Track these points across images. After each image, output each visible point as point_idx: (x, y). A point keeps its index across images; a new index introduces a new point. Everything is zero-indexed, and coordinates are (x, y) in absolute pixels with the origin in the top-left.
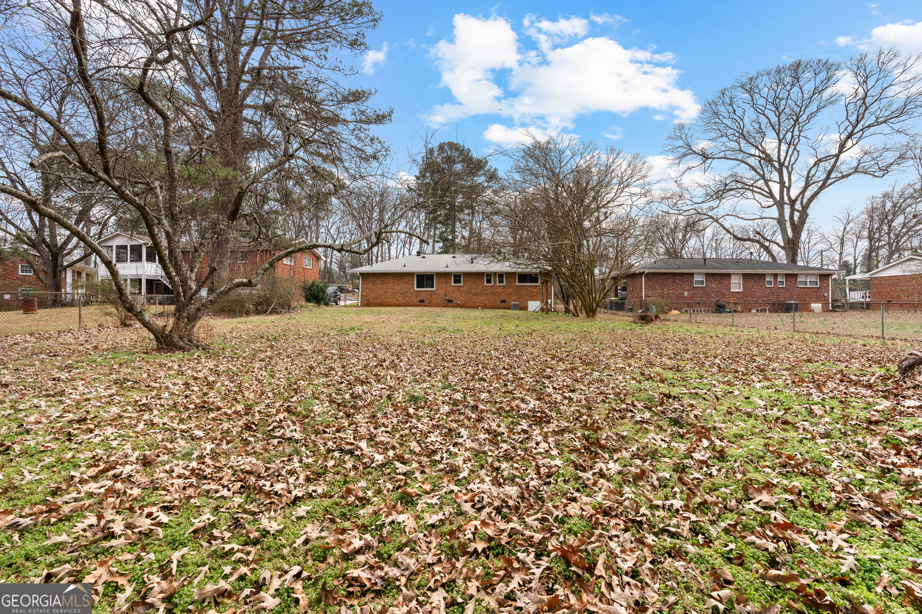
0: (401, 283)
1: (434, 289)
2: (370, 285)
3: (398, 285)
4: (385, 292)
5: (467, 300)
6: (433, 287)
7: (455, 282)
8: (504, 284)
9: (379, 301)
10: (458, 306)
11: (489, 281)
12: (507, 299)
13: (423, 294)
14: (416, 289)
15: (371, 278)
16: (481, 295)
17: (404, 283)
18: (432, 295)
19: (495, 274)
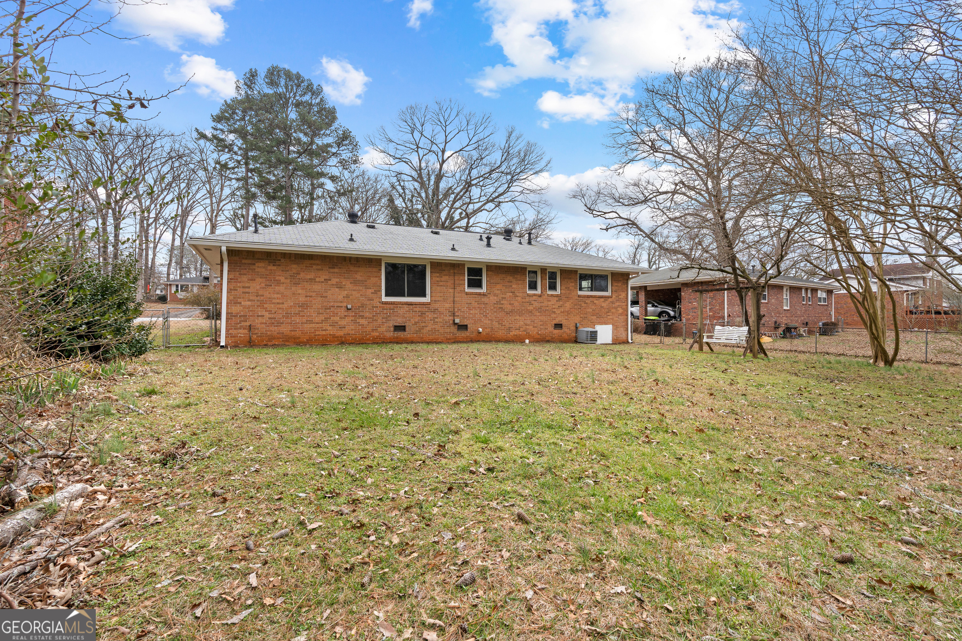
0: (347, 284)
1: (427, 299)
2: (256, 285)
3: (340, 287)
4: (304, 306)
5: (495, 325)
6: (424, 295)
7: (469, 286)
8: (558, 292)
9: (285, 329)
10: (479, 339)
11: (533, 286)
12: (564, 322)
13: (402, 311)
14: (384, 299)
15: (261, 267)
16: (520, 314)
17: (355, 282)
18: (422, 314)
19: (543, 270)
